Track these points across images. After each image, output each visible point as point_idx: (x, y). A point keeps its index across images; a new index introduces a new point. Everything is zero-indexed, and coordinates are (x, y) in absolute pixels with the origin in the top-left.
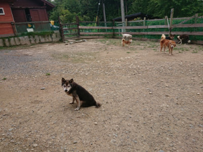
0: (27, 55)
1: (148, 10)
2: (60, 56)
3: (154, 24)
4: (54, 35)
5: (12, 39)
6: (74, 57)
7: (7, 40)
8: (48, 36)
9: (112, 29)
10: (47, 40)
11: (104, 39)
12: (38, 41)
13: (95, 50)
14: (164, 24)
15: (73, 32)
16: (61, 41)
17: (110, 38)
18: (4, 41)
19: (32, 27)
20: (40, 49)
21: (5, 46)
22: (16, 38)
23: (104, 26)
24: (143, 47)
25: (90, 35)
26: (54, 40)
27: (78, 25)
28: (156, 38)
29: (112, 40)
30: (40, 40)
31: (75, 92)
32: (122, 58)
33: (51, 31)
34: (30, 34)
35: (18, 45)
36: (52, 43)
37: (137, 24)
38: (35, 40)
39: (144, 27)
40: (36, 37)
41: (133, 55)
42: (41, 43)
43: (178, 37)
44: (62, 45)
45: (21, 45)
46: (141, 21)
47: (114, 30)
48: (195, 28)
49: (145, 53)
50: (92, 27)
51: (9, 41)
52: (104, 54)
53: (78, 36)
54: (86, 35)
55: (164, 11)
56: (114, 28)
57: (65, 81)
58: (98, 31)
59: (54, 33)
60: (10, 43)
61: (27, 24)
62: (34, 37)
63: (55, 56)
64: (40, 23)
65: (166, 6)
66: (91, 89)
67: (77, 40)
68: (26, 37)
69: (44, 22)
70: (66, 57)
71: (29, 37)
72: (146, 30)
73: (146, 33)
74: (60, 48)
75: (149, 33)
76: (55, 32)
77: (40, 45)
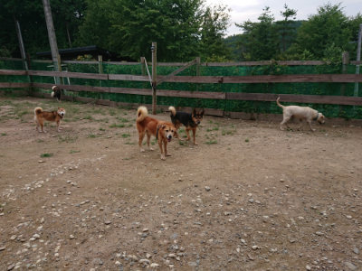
1: (111, 43)
3: (121, 72)
9: (27, 74)
14: (140, 74)
39: (100, 76)
46: (94, 62)
48: (199, 84)
55: (138, 47)
65: (141, 40)
73: (106, 89)
75: (114, 90)
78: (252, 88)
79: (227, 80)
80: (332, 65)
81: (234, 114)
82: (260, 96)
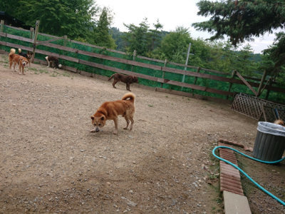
14: (29, 37)
39: (1, 34)
43: (47, 58)
73: (3, 43)
75: (9, 44)
78: (93, 59)
79: (80, 52)
80: (129, 56)
81: (82, 72)
82: (97, 65)
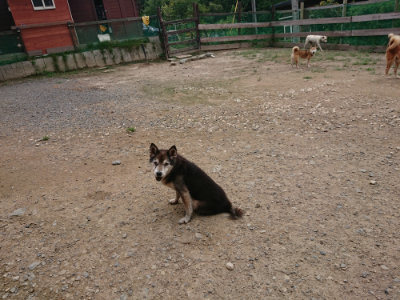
0: (96, 89)
2: (159, 90)
4: (149, 47)
5: (70, 56)
6: (186, 92)
7: (60, 58)
8: (137, 48)
9: (270, 26)
10: (137, 58)
11: (252, 50)
12: (118, 61)
13: (231, 73)
15: (188, 37)
16: (163, 58)
17: (265, 47)
18: (55, 60)
19: (107, 32)
20: (123, 76)
21: (57, 71)
22: (77, 55)
23: (251, 21)
24: (341, 64)
25: (222, 43)
26: (149, 56)
27: (198, 22)
28: (370, 43)
29: (268, 50)
30: (122, 58)
31: (180, 178)
32: (293, 91)
33: (143, 38)
34: (103, 46)
35: (80, 69)
36: (146, 62)
37: (327, 14)
38: (113, 58)
39: (343, 19)
40: (115, 50)
41: (319, 83)
42: (124, 63)
44: (165, 66)
45: (87, 68)
46: (338, 6)
47: (274, 29)
49: (348, 79)
50: (225, 25)
51: (65, 60)
52: (252, 82)
53: (198, 47)
54: (213, 44)
56: (274, 23)
57: (158, 152)
58: (239, 34)
59: (149, 41)
60: (66, 66)
61: (98, 26)
62: (111, 52)
63: (148, 89)
64: (123, 22)
66: (219, 168)
67: (194, 54)
68: (96, 52)
69: (129, 19)
70: (171, 90)
71: (102, 53)
72: (348, 26)
74: (160, 73)
76: (151, 39)
77: (122, 68)
